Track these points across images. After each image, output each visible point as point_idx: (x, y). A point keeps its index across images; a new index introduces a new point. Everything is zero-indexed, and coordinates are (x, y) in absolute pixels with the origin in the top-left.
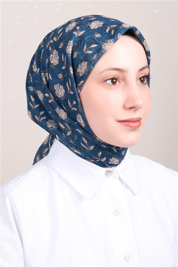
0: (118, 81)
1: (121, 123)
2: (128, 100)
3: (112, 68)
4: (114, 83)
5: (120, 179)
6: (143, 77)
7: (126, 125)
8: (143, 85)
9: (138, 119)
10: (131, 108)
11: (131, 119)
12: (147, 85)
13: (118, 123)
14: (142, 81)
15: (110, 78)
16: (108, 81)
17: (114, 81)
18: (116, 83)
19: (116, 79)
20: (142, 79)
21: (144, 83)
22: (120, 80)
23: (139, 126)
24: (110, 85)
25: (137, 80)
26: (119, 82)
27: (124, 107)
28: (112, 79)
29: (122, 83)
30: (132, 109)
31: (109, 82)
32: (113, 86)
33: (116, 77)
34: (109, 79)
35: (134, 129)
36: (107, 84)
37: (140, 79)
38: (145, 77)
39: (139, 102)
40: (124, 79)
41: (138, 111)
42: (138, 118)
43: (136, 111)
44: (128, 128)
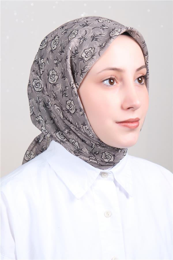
0: (116, 81)
1: (120, 124)
2: (125, 101)
3: (109, 68)
4: (112, 83)
5: (115, 181)
6: (140, 77)
7: (125, 126)
8: (141, 86)
9: (137, 120)
10: (129, 108)
11: (129, 119)
12: (145, 86)
13: (117, 124)
14: (140, 82)
15: (107, 78)
16: (105, 82)
17: (112, 81)
18: (114, 84)
19: (113, 79)
20: (140, 79)
21: (142, 83)
22: (117, 80)
23: (138, 126)
24: (108, 86)
25: (135, 80)
26: (117, 83)
27: (122, 108)
28: (110, 79)
29: (120, 83)
30: (131, 109)
31: (107, 82)
32: (111, 87)
33: (113, 77)
34: (106, 80)
35: (132, 129)
36: (105, 85)
37: (138, 79)
38: (142, 77)
39: (137, 102)
40: (122, 80)
41: (136, 111)
42: (136, 118)
43: (134, 111)
44: (127, 129)
